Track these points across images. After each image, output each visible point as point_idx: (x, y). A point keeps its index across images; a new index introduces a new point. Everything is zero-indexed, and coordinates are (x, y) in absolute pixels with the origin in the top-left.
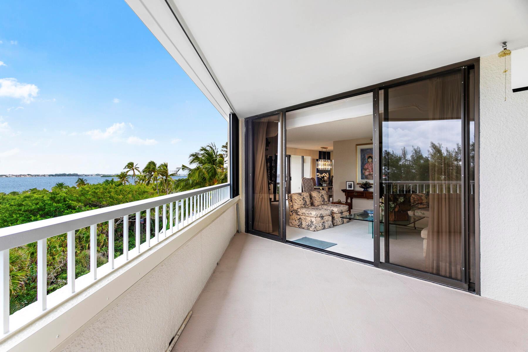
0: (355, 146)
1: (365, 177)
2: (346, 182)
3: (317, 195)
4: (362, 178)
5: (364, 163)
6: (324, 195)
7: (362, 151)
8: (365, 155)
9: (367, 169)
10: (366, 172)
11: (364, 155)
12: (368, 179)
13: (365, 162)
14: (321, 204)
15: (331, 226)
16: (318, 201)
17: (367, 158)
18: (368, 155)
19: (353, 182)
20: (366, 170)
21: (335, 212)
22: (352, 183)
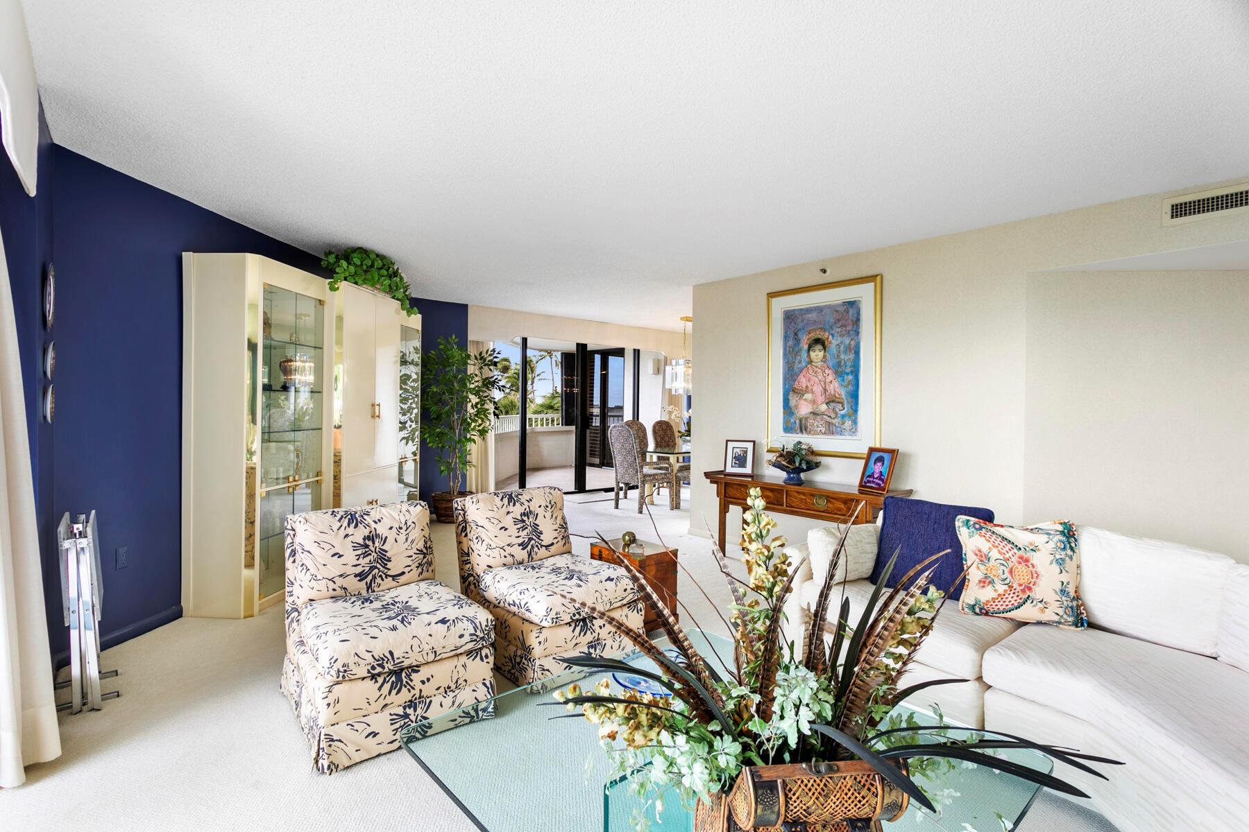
0: (765, 297)
1: (798, 422)
2: (727, 441)
3: (490, 514)
4: (788, 429)
5: (797, 366)
6: (541, 512)
7: (789, 317)
8: (800, 335)
9: (807, 390)
10: (802, 402)
11: (796, 334)
12: (809, 433)
13: (800, 362)
14: (510, 559)
15: (484, 710)
16: (489, 547)
17: (806, 347)
18: (810, 333)
19: (754, 442)
20: (800, 393)
21: (536, 620)
22: (750, 446)
